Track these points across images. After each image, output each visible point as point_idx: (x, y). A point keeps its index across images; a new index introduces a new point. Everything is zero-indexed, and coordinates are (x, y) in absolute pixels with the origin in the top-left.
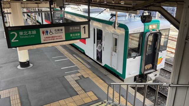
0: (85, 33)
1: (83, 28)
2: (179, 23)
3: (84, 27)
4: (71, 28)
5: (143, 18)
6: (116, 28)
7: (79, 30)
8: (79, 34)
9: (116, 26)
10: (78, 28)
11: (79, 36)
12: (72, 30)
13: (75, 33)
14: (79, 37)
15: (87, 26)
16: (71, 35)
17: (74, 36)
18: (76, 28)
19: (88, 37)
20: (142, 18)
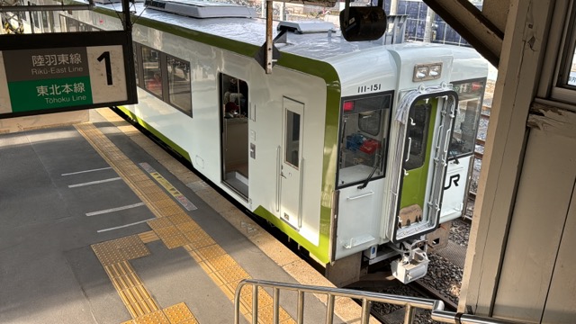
0: (110, 82)
1: (100, 59)
2: (501, 35)
3: (106, 56)
4: (38, 60)
5: (350, 18)
6: (269, 67)
7: (80, 69)
8: (79, 87)
9: (270, 59)
10: (76, 58)
11: (79, 94)
12: (46, 67)
13: (61, 80)
14: (84, 98)
15: (116, 51)
16: (42, 90)
17: (56, 96)
18: (63, 59)
19: (124, 98)
20: (346, 19)
